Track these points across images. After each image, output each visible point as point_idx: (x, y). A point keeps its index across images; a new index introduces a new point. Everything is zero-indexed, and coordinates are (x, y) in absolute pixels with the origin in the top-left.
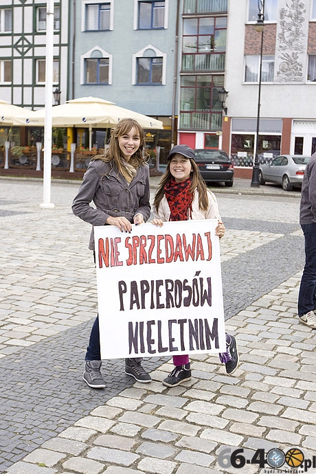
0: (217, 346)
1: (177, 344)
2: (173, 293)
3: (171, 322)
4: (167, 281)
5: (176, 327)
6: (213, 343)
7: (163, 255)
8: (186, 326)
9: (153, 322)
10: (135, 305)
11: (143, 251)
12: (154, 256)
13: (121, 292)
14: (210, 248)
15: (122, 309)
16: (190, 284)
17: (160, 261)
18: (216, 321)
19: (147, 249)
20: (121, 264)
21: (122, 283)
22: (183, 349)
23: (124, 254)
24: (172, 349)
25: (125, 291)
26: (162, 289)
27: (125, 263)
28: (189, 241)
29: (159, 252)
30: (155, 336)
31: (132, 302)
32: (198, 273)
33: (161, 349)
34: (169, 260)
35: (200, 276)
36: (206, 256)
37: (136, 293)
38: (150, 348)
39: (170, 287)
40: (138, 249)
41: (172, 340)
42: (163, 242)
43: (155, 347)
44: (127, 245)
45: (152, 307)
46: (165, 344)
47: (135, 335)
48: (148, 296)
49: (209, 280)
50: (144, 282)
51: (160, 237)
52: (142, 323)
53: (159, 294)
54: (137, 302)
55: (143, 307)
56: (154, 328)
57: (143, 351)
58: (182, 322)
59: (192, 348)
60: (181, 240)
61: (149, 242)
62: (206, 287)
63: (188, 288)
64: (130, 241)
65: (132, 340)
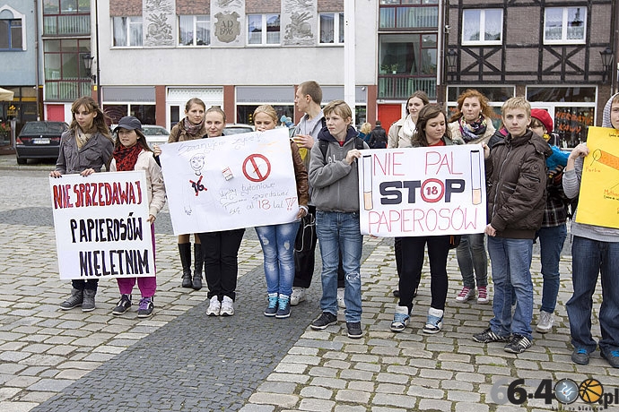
0: (148, 272)
1: (117, 269)
2: (112, 230)
3: (111, 252)
4: (107, 220)
5: (116, 256)
6: (144, 269)
7: (104, 199)
8: (124, 255)
9: (98, 252)
10: (84, 238)
11: (88, 196)
12: (97, 200)
13: (73, 228)
14: (140, 193)
15: (74, 241)
16: (125, 222)
17: (102, 204)
18: (146, 251)
19: (91, 194)
20: (72, 206)
21: (73, 221)
22: (122, 273)
23: (73, 198)
24: (113, 273)
25: (76, 227)
26: (104, 226)
27: (74, 205)
28: (124, 188)
29: (100, 196)
30: (100, 263)
31: (81, 237)
32: (131, 214)
33: (105, 273)
34: (108, 204)
35: (133, 216)
36: (137, 200)
37: (84, 229)
38: (96, 271)
39: (110, 225)
40: (84, 194)
41: (113, 266)
42: (103, 188)
43: (100, 271)
44: (75, 191)
45: (97, 240)
46: (108, 269)
47: (85, 261)
48: (93, 231)
49: (140, 219)
50: (89, 221)
51: (101, 185)
52: (90, 253)
53: (102, 230)
54: (85, 236)
55: (90, 240)
56: (99, 256)
57: (91, 274)
58: (120, 252)
59: (128, 273)
60: (117, 187)
61: (92, 188)
62: (137, 225)
63: (124, 226)
64: (78, 188)
65: (83, 265)
